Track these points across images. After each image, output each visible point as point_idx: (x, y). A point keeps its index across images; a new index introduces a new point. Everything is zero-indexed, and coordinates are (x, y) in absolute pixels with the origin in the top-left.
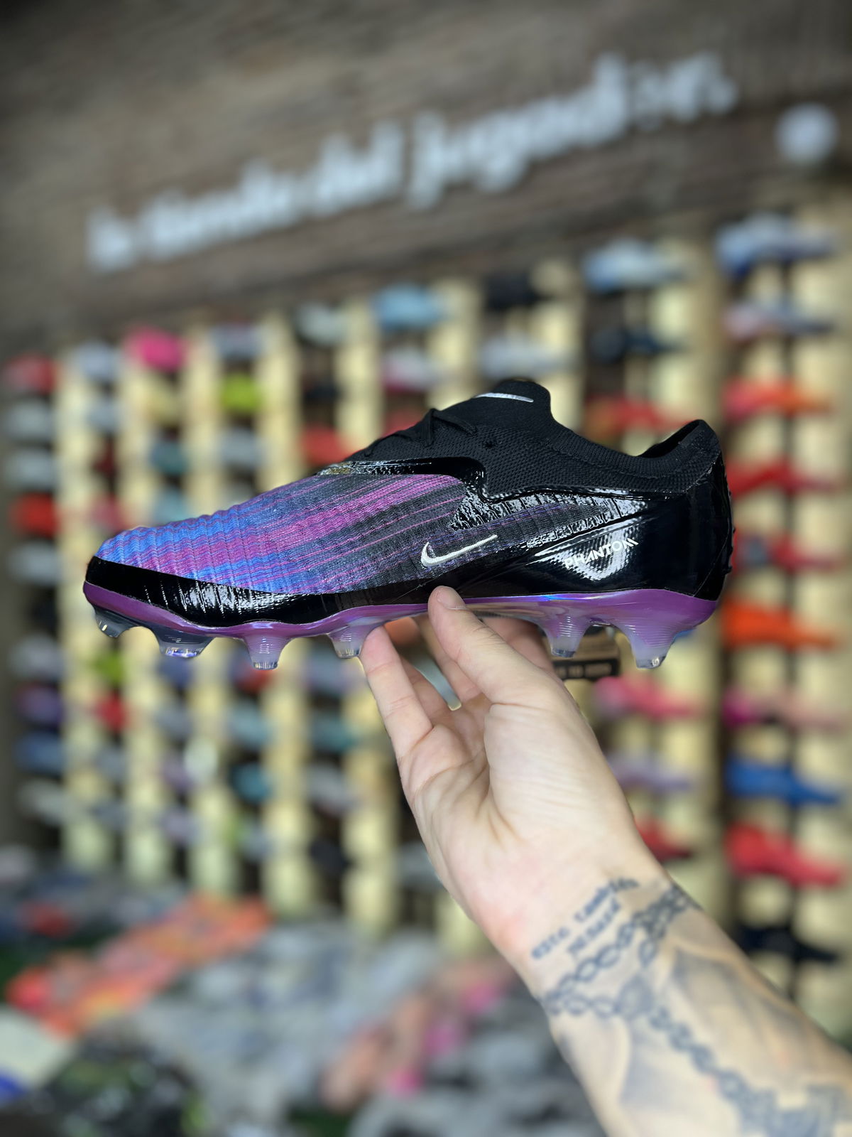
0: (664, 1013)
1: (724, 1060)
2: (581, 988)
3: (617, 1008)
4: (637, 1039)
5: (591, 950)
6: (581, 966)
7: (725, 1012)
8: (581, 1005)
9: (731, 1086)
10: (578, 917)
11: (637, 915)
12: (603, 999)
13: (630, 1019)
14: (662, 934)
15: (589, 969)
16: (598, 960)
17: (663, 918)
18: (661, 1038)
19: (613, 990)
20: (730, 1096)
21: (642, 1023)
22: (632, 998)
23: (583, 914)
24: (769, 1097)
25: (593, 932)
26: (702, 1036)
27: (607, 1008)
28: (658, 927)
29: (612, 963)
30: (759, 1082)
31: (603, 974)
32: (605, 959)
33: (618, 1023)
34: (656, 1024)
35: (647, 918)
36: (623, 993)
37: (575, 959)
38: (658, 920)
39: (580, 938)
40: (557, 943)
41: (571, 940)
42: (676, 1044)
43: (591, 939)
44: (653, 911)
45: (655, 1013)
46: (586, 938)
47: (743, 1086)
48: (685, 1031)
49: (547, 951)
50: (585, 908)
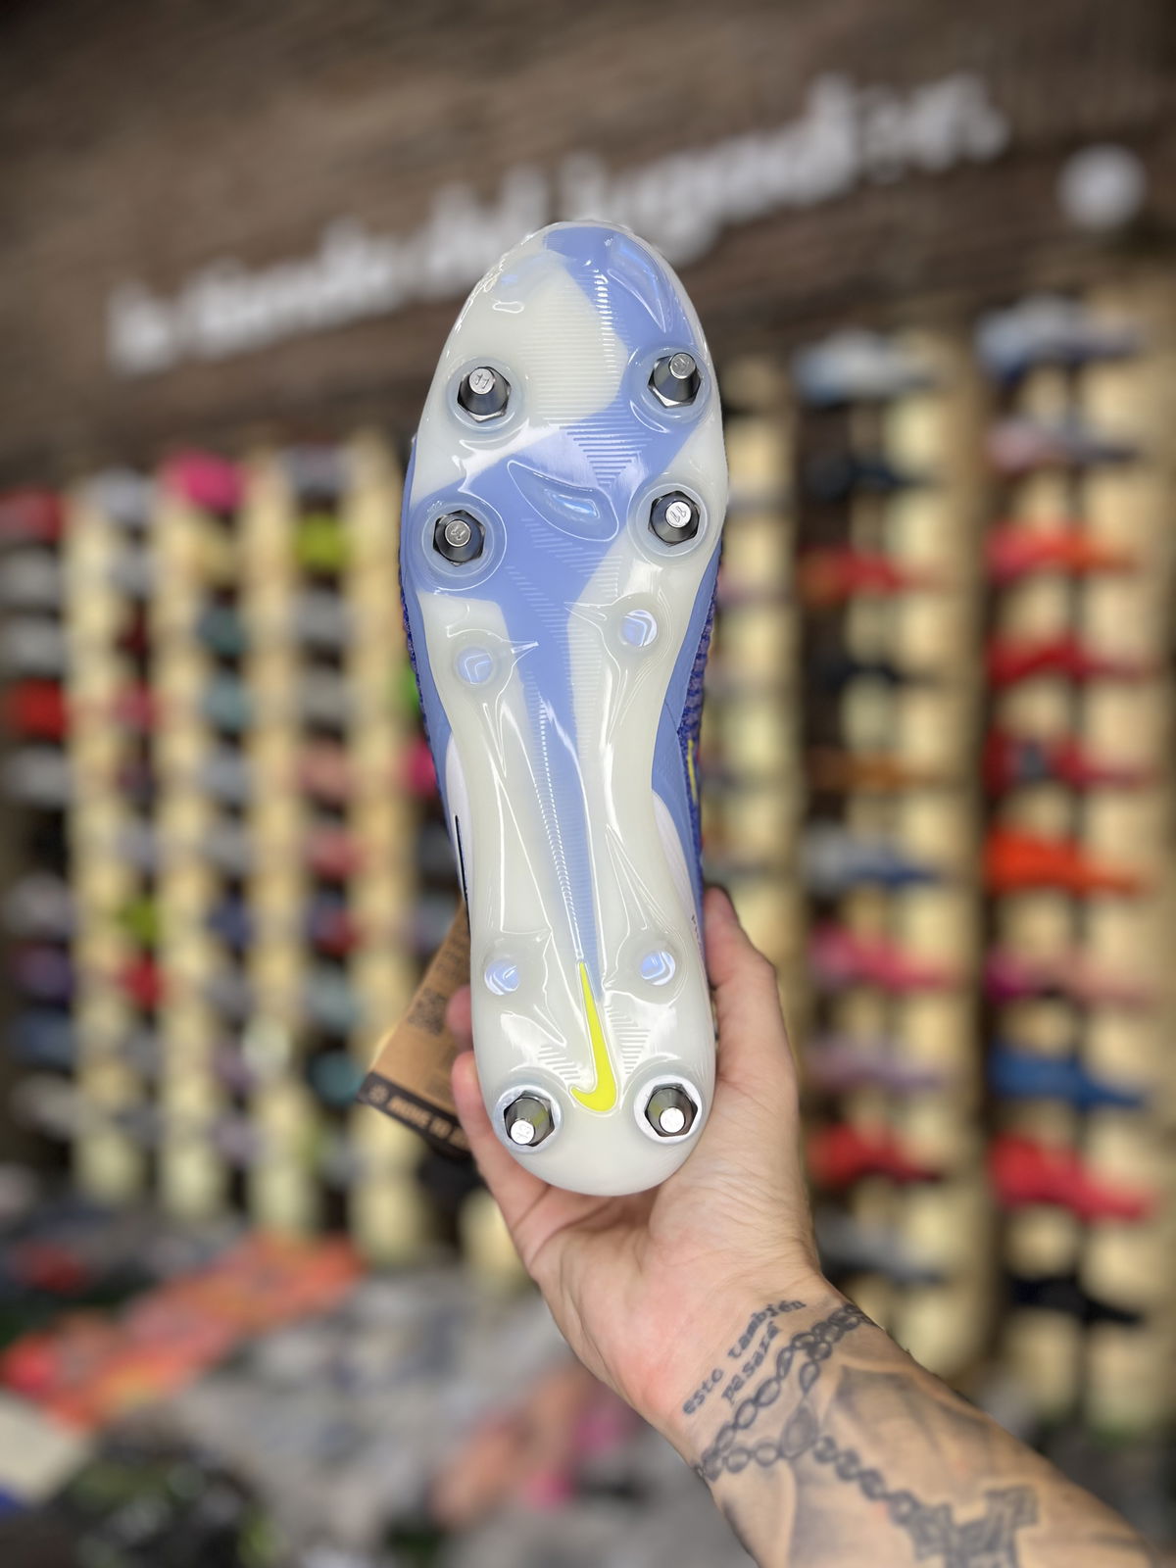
0: (830, 1442)
1: (895, 1482)
2: (742, 1438)
3: (780, 1454)
4: (802, 1480)
5: (748, 1390)
6: (738, 1413)
7: (897, 1426)
8: (741, 1459)
9: (903, 1508)
10: (732, 1353)
11: (799, 1336)
12: (764, 1445)
13: (793, 1461)
14: (827, 1355)
15: (749, 1410)
16: (756, 1401)
17: (829, 1338)
18: (828, 1471)
19: (775, 1433)
20: (902, 1520)
21: (808, 1460)
22: (796, 1435)
23: (738, 1350)
24: (946, 1509)
25: (749, 1369)
26: (870, 1459)
27: (771, 1454)
28: (823, 1346)
29: (771, 1401)
30: (933, 1498)
31: (763, 1413)
32: (764, 1399)
33: (783, 1467)
34: (821, 1458)
35: (811, 1339)
36: (786, 1432)
37: (732, 1403)
38: (823, 1341)
39: (736, 1377)
40: (709, 1391)
41: (726, 1382)
42: (844, 1475)
43: (749, 1376)
44: (818, 1331)
45: (820, 1445)
46: (743, 1376)
47: (916, 1505)
48: (852, 1457)
49: (701, 1402)
50: (740, 1341)
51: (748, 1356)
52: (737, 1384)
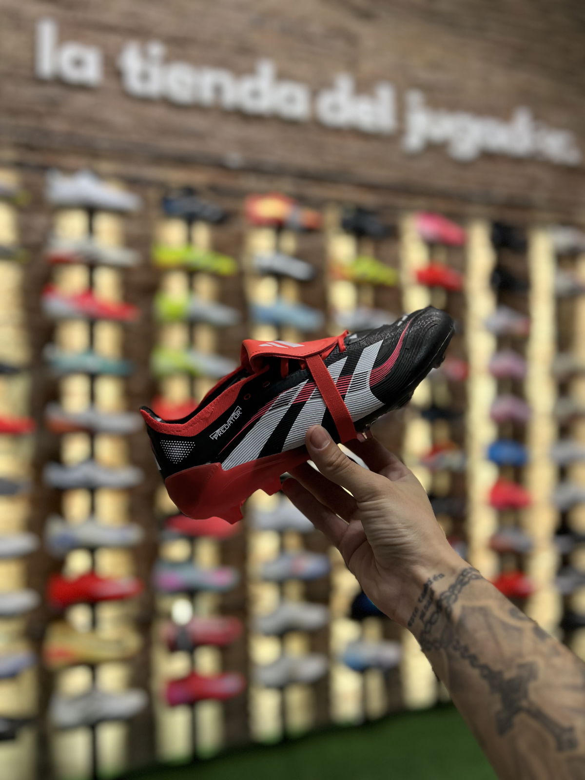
0: (458, 642)
1: (483, 660)
2: (428, 636)
4: (449, 656)
5: (427, 617)
6: (426, 626)
8: (430, 646)
9: (486, 672)
10: (420, 601)
11: (443, 594)
13: (446, 648)
14: (456, 600)
16: (430, 622)
18: (457, 654)
19: (438, 635)
22: (446, 636)
23: (422, 599)
24: (501, 672)
25: (426, 607)
26: (473, 651)
31: (434, 627)
33: (443, 651)
34: (455, 648)
35: (448, 593)
37: (423, 622)
38: (453, 594)
39: (423, 610)
40: (415, 616)
41: (419, 613)
42: (463, 656)
43: (427, 611)
45: (454, 643)
47: (490, 670)
48: (466, 649)
49: (414, 621)
50: (422, 594)
51: (425, 602)
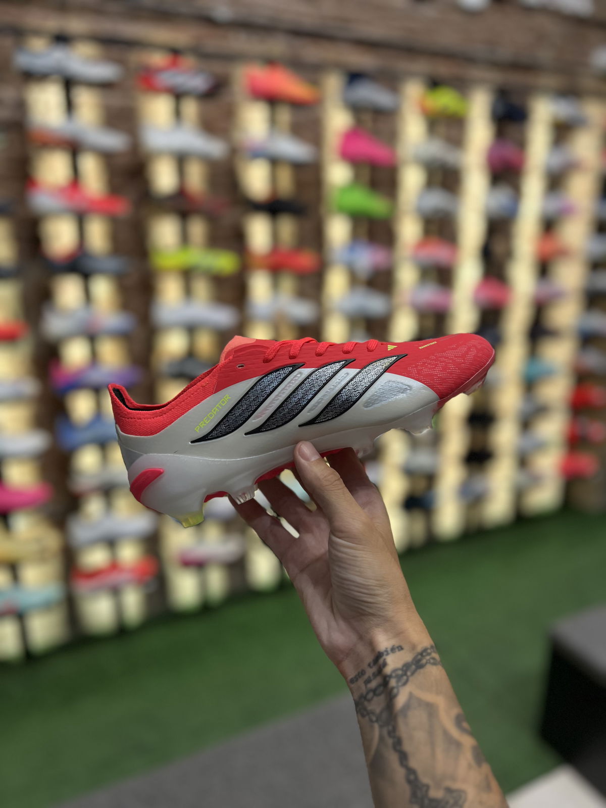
0: (395, 728)
2: (366, 703)
3: (377, 721)
4: (381, 739)
6: (367, 693)
8: (365, 713)
9: (412, 777)
11: (395, 670)
12: (373, 713)
13: (381, 727)
15: (370, 695)
17: (409, 673)
20: (409, 782)
21: (385, 731)
22: (385, 715)
23: (372, 665)
24: (428, 787)
25: (374, 675)
27: (374, 719)
28: (405, 678)
29: (379, 695)
30: (425, 779)
31: (375, 699)
32: (378, 692)
33: (377, 727)
34: (389, 733)
35: (400, 672)
36: (381, 712)
37: (366, 687)
38: (405, 674)
39: (369, 677)
40: (360, 677)
42: (394, 747)
43: (374, 679)
44: (405, 668)
45: (390, 728)
46: (372, 678)
47: (416, 779)
48: (400, 741)
49: (357, 680)
50: (373, 661)
52: (368, 681)
